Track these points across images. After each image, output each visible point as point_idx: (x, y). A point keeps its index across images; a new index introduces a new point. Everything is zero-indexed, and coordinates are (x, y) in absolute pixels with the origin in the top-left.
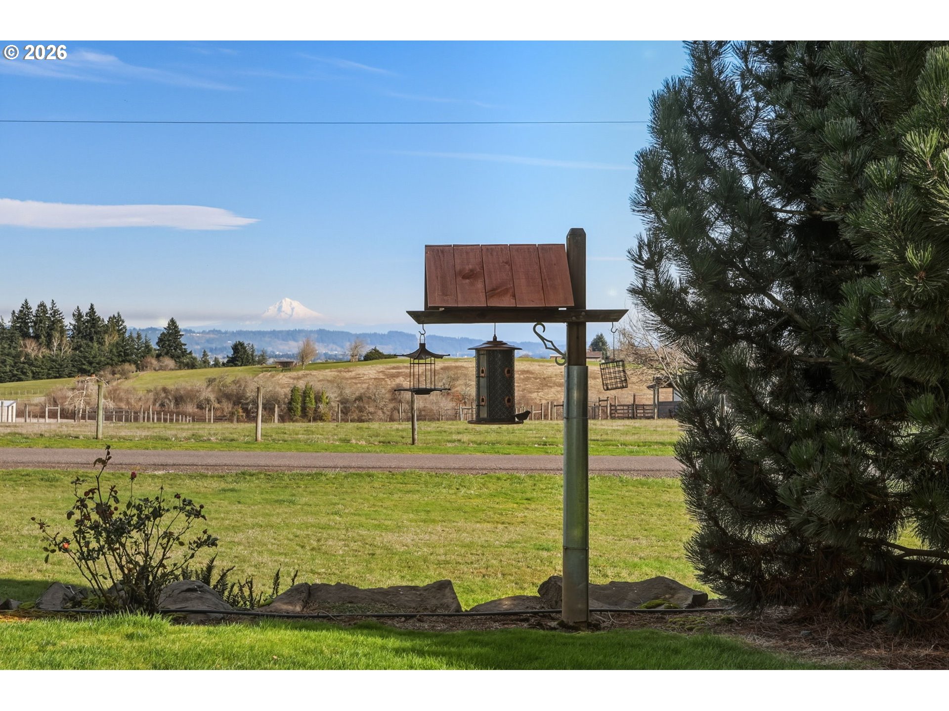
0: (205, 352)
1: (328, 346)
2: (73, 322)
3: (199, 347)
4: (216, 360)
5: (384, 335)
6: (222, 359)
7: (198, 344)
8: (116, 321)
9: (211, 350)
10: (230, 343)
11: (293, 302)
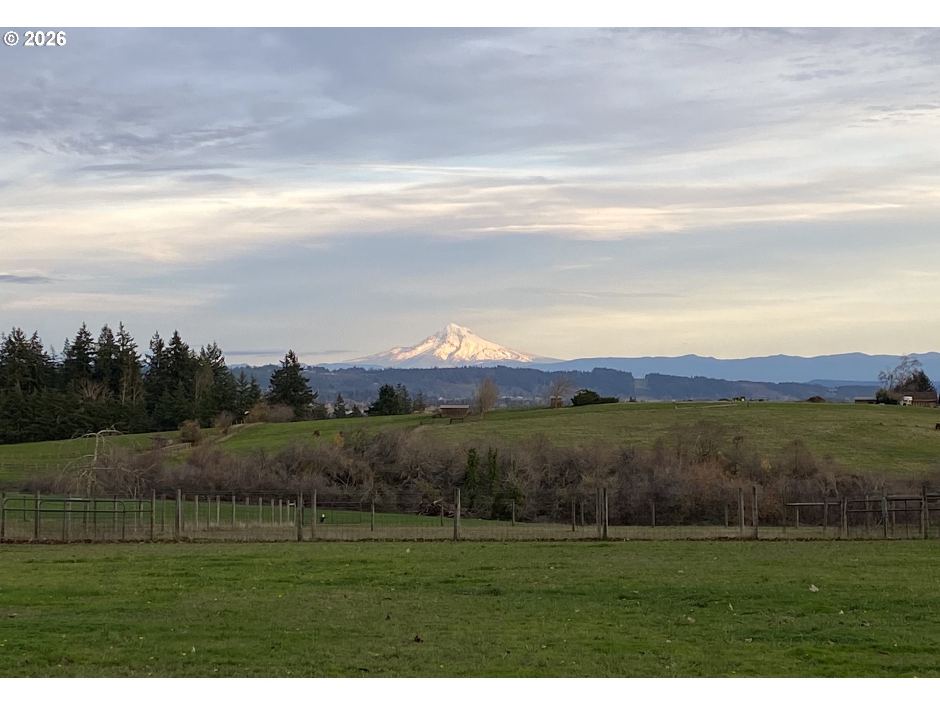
0: (339, 397)
1: (510, 389)
2: (152, 354)
3: (334, 391)
4: (355, 409)
5: (588, 373)
6: (363, 408)
7: (332, 387)
8: (214, 352)
9: (351, 395)
10: (377, 386)
11: (461, 329)
